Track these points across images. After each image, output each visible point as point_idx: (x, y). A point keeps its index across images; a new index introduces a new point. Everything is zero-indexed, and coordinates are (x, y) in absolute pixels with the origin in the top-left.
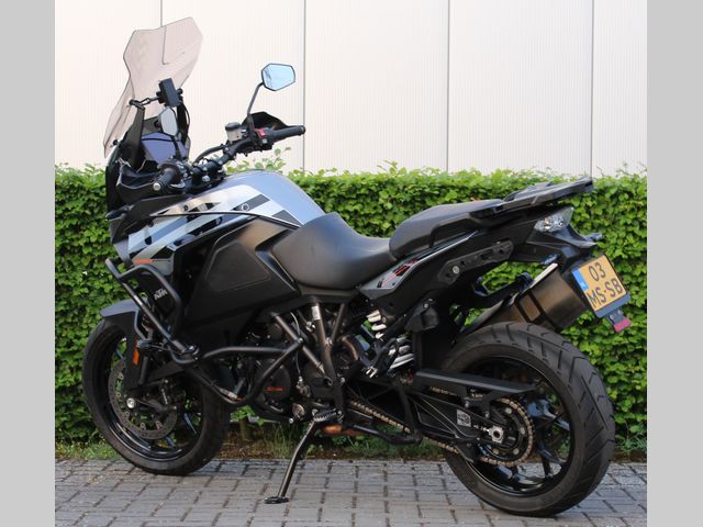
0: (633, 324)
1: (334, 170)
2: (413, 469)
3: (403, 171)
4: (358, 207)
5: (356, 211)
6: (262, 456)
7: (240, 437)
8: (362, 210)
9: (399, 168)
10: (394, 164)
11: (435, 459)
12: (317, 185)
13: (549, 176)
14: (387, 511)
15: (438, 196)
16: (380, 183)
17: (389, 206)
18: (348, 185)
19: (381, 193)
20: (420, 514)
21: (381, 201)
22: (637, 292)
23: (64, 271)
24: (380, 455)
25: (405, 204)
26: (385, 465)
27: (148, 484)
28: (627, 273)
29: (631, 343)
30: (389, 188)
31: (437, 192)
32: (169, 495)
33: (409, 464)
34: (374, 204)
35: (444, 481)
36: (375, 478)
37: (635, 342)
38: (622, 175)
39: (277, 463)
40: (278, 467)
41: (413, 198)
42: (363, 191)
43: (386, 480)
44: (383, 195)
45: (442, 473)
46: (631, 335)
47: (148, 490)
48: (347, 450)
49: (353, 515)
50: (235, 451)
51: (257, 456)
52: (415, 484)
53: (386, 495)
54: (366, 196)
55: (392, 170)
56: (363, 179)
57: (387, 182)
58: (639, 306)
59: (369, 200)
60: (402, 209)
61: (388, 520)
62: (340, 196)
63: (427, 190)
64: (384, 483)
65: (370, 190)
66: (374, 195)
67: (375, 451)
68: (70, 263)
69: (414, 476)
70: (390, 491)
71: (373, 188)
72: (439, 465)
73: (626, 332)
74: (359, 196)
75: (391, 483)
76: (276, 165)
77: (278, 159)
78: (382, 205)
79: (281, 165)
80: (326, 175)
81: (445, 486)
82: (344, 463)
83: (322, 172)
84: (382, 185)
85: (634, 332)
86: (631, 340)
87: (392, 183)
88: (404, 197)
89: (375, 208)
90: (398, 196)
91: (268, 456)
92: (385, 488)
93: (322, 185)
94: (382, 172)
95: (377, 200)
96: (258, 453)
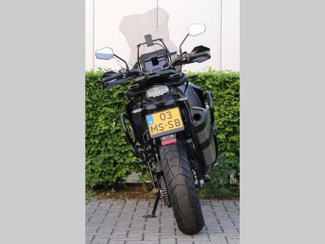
2: (223, 204)
3: (214, 71)
7: (143, 190)
9: (212, 70)
10: (210, 68)
11: (231, 199)
14: (219, 223)
15: (232, 82)
16: (206, 77)
17: (210, 87)
19: (206, 81)
20: (234, 225)
21: (207, 84)
24: (206, 197)
25: (217, 86)
26: (210, 202)
27: (108, 211)
30: (210, 79)
31: (231, 81)
32: (119, 216)
33: (221, 202)
35: (239, 209)
36: (208, 208)
41: (220, 83)
42: (198, 80)
43: (213, 209)
44: (208, 82)
45: (236, 205)
47: (109, 214)
50: (141, 196)
51: (152, 198)
52: (227, 211)
53: (216, 216)
54: (200, 82)
55: (209, 71)
57: (209, 76)
59: (201, 84)
60: (216, 88)
61: (221, 227)
63: (227, 80)
64: (213, 211)
66: (203, 82)
67: (204, 196)
69: (225, 207)
71: (203, 79)
72: (234, 202)
75: (216, 210)
78: (207, 86)
84: (207, 77)
87: (211, 76)
88: (217, 83)
89: (204, 88)
90: (214, 82)
92: (214, 212)
94: (205, 72)
95: (205, 84)
96: (152, 196)
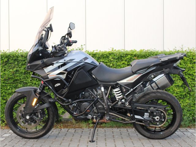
0: (178, 91)
1: (97, 50)
2: (120, 130)
3: (115, 50)
4: (104, 60)
5: (103, 61)
6: (79, 127)
7: (73, 122)
8: (105, 61)
9: (114, 49)
10: (113, 48)
11: (126, 128)
12: (92, 54)
13: (155, 51)
14: (115, 142)
15: (125, 57)
17: (112, 60)
18: (101, 54)
19: (110, 56)
20: (124, 143)
21: (110, 58)
22: (179, 82)
23: (25, 79)
24: (111, 127)
25: (116, 59)
26: (112, 129)
27: (49, 135)
28: (177, 77)
29: (178, 96)
30: (112, 55)
31: (125, 56)
32: (55, 138)
33: (119, 129)
34: (108, 59)
35: (129, 134)
36: (110, 133)
37: (179, 95)
38: (175, 50)
39: (83, 129)
40: (83, 130)
41: (118, 57)
42: (105, 56)
43: (113, 133)
44: (111, 57)
45: (128, 131)
46: (178, 94)
48: (102, 125)
49: (106, 143)
50: (72, 126)
51: (77, 128)
52: (121, 135)
53: (114, 138)
54: (106, 57)
55: (112, 50)
56: (105, 53)
58: (180, 86)
60: (116, 60)
61: (115, 144)
62: (99, 57)
63: (122, 55)
64: (113, 134)
65: (107, 56)
67: (109, 126)
68: (27, 76)
70: (115, 137)
73: (177, 93)
74: (104, 57)
75: (115, 134)
76: (81, 49)
77: (82, 48)
78: (110, 60)
79: (83, 49)
80: (95, 52)
81: (129, 135)
82: (101, 129)
83: (94, 51)
84: (110, 54)
85: (179, 93)
86: (178, 95)
87: (113, 53)
88: (117, 57)
89: (108, 60)
90: (115, 57)
91: (81, 127)
92: (113, 136)
93: (94, 54)
94: (110, 51)
95: (109, 58)
96: (78, 126)
